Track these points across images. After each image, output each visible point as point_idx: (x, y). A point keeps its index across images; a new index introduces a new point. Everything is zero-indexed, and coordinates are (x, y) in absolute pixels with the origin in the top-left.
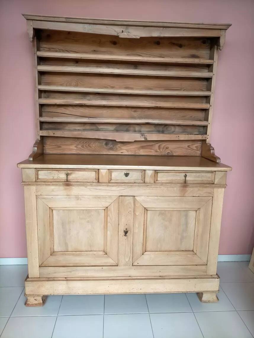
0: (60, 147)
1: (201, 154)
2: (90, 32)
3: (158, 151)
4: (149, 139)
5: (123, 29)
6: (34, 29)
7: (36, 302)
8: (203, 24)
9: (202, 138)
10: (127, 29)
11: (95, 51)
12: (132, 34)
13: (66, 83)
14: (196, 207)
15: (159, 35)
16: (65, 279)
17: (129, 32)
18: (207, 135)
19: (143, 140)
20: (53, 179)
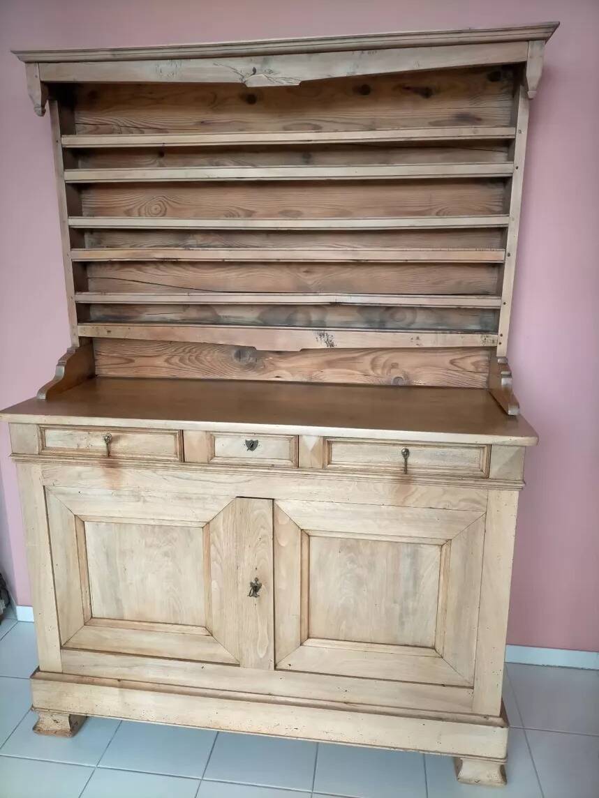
0: (132, 361)
1: (488, 382)
2: (175, 79)
3: (371, 372)
4: (338, 345)
5: (256, 63)
6: (42, 83)
7: (57, 727)
8: (471, 31)
9: (484, 342)
10: (265, 62)
11: (202, 122)
12: (280, 76)
13: (139, 207)
14: (441, 535)
15: (352, 71)
16: (117, 683)
17: (271, 72)
18: (499, 334)
19: (324, 346)
20: (78, 450)
